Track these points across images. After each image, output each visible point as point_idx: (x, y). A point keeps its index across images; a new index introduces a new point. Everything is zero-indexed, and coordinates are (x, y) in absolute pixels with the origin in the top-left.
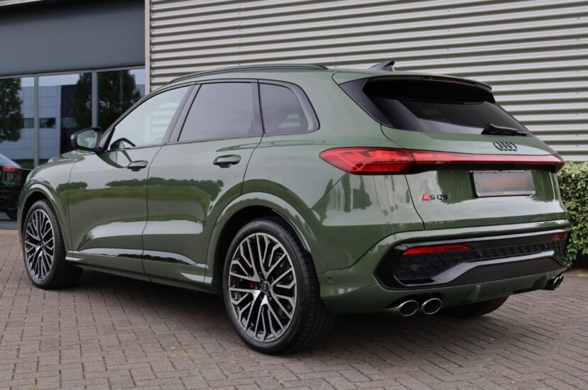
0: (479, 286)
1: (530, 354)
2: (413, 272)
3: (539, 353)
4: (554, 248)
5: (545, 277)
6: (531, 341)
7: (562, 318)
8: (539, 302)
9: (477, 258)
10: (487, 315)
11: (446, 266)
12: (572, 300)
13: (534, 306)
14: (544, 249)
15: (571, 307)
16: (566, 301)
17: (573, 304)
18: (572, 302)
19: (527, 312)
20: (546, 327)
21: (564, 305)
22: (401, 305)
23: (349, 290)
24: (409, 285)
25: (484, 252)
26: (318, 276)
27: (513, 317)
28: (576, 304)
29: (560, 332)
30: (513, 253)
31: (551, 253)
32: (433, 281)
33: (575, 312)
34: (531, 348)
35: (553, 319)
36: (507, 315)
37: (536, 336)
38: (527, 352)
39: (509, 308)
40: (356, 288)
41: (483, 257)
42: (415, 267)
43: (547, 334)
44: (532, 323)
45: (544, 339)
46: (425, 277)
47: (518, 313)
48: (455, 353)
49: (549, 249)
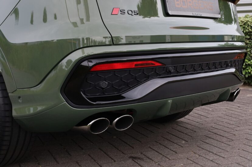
0: (170, 101)
1: (215, 157)
2: (103, 89)
3: (223, 156)
4: (235, 67)
5: (228, 90)
6: (214, 143)
7: (235, 120)
8: (216, 108)
9: (168, 74)
10: (180, 120)
11: (137, 82)
12: (238, 105)
13: (213, 111)
14: (227, 67)
15: (238, 111)
16: (234, 107)
17: (240, 108)
18: (239, 107)
19: (208, 116)
20: (225, 129)
21: (234, 109)
22: (91, 123)
23: (40, 108)
24: (97, 103)
25: (176, 68)
26: (10, 94)
27: (199, 120)
28: (242, 108)
29: (236, 133)
30: (202, 69)
31: (233, 70)
32: (124, 98)
33: (242, 115)
34: (215, 150)
35: (229, 121)
36: (194, 119)
37: (218, 138)
38: (212, 155)
39: (196, 113)
40: (44, 107)
41: (173, 73)
42: (104, 84)
43: (226, 135)
44: (214, 125)
45: (224, 140)
46: (116, 94)
47: (202, 117)
48: (151, 159)
49: (231, 67)
